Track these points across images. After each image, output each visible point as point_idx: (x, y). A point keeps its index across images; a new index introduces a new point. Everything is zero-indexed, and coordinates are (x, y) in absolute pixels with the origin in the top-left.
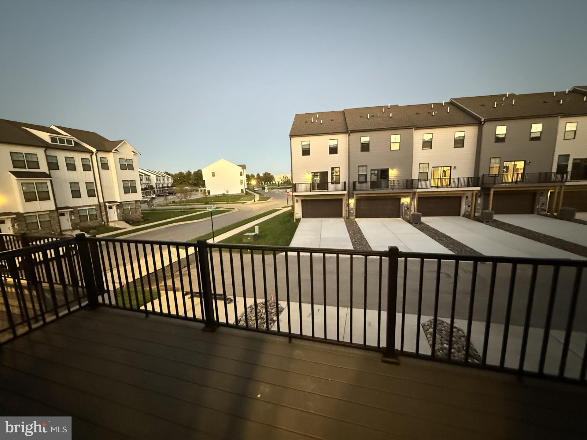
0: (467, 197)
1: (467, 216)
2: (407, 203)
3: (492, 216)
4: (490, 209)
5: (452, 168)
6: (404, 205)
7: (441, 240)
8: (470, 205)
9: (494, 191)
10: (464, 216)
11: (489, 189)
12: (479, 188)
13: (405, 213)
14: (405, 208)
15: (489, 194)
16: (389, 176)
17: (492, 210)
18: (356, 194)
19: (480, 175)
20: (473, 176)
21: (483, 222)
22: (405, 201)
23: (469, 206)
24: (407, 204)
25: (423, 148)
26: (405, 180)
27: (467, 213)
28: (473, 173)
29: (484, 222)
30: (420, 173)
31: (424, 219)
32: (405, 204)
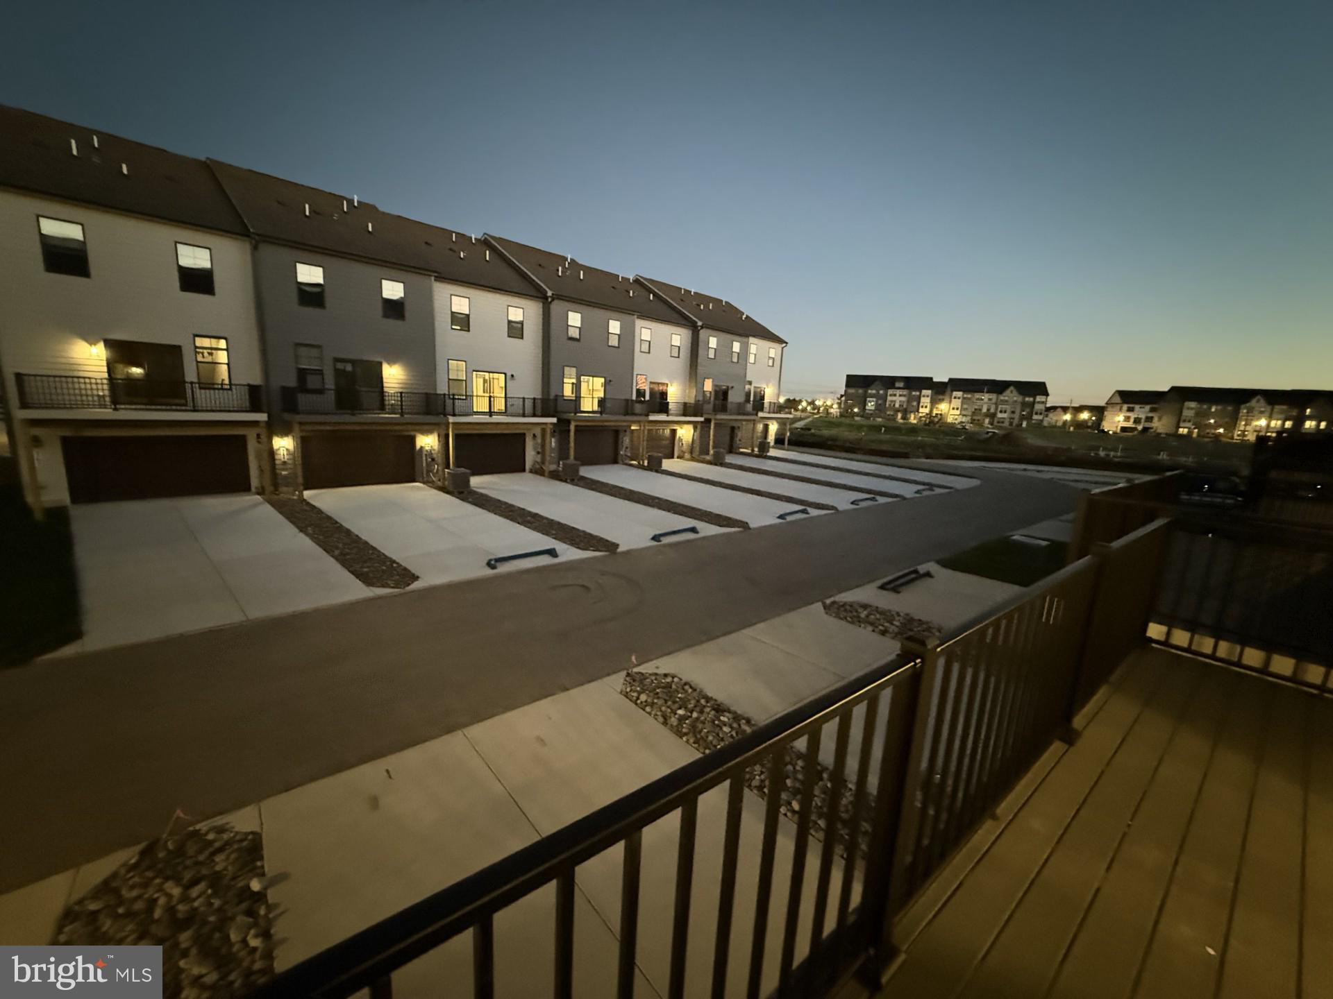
0: (534, 435)
1: (538, 471)
2: (431, 447)
3: (577, 471)
4: (572, 457)
5: (508, 377)
6: (425, 453)
7: (529, 522)
8: (540, 450)
9: (576, 426)
10: (531, 471)
11: (569, 422)
12: (554, 420)
13: (428, 472)
14: (426, 459)
15: (569, 431)
16: (385, 380)
17: (575, 458)
18: (301, 423)
19: (552, 396)
20: (540, 397)
21: (565, 481)
22: (428, 442)
23: (538, 453)
24: (431, 451)
25: (454, 327)
26: (422, 393)
27: (538, 466)
28: (540, 389)
29: (568, 481)
30: (450, 381)
31: (476, 482)
32: (427, 451)
